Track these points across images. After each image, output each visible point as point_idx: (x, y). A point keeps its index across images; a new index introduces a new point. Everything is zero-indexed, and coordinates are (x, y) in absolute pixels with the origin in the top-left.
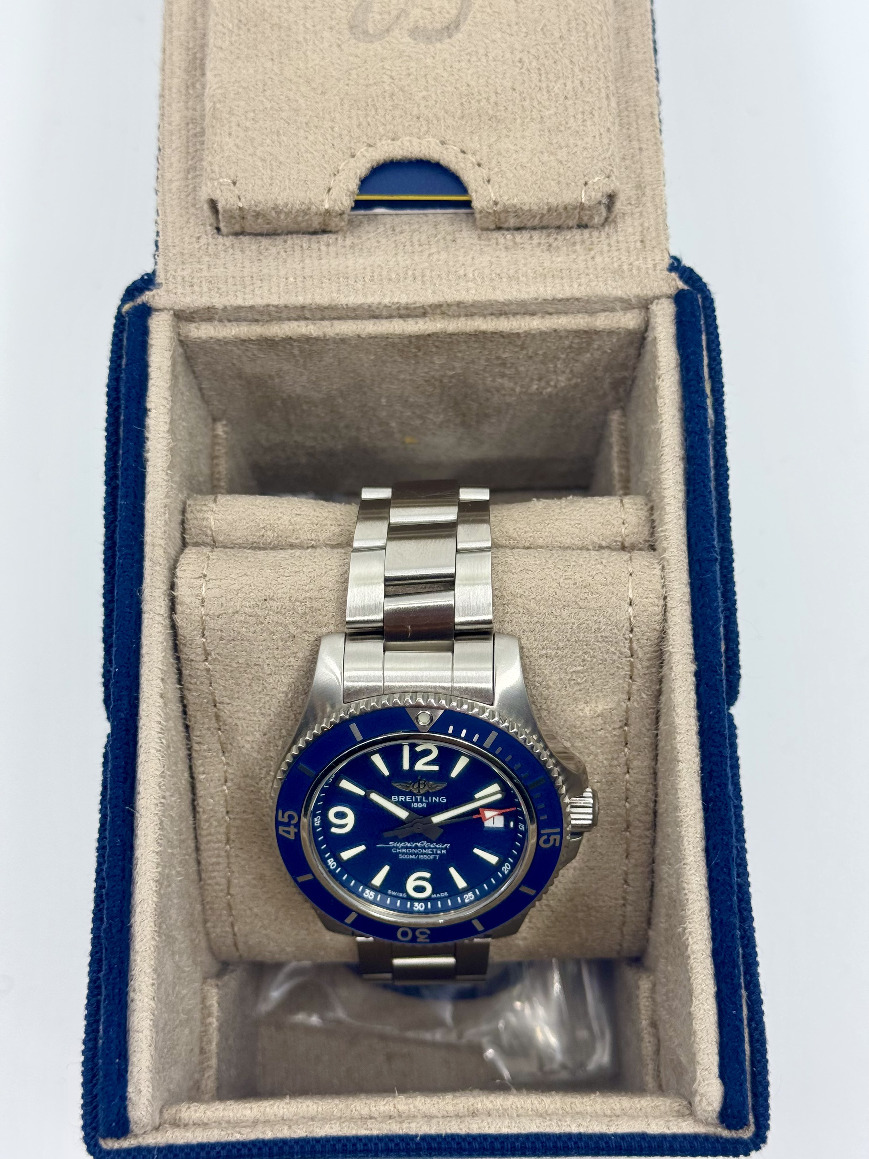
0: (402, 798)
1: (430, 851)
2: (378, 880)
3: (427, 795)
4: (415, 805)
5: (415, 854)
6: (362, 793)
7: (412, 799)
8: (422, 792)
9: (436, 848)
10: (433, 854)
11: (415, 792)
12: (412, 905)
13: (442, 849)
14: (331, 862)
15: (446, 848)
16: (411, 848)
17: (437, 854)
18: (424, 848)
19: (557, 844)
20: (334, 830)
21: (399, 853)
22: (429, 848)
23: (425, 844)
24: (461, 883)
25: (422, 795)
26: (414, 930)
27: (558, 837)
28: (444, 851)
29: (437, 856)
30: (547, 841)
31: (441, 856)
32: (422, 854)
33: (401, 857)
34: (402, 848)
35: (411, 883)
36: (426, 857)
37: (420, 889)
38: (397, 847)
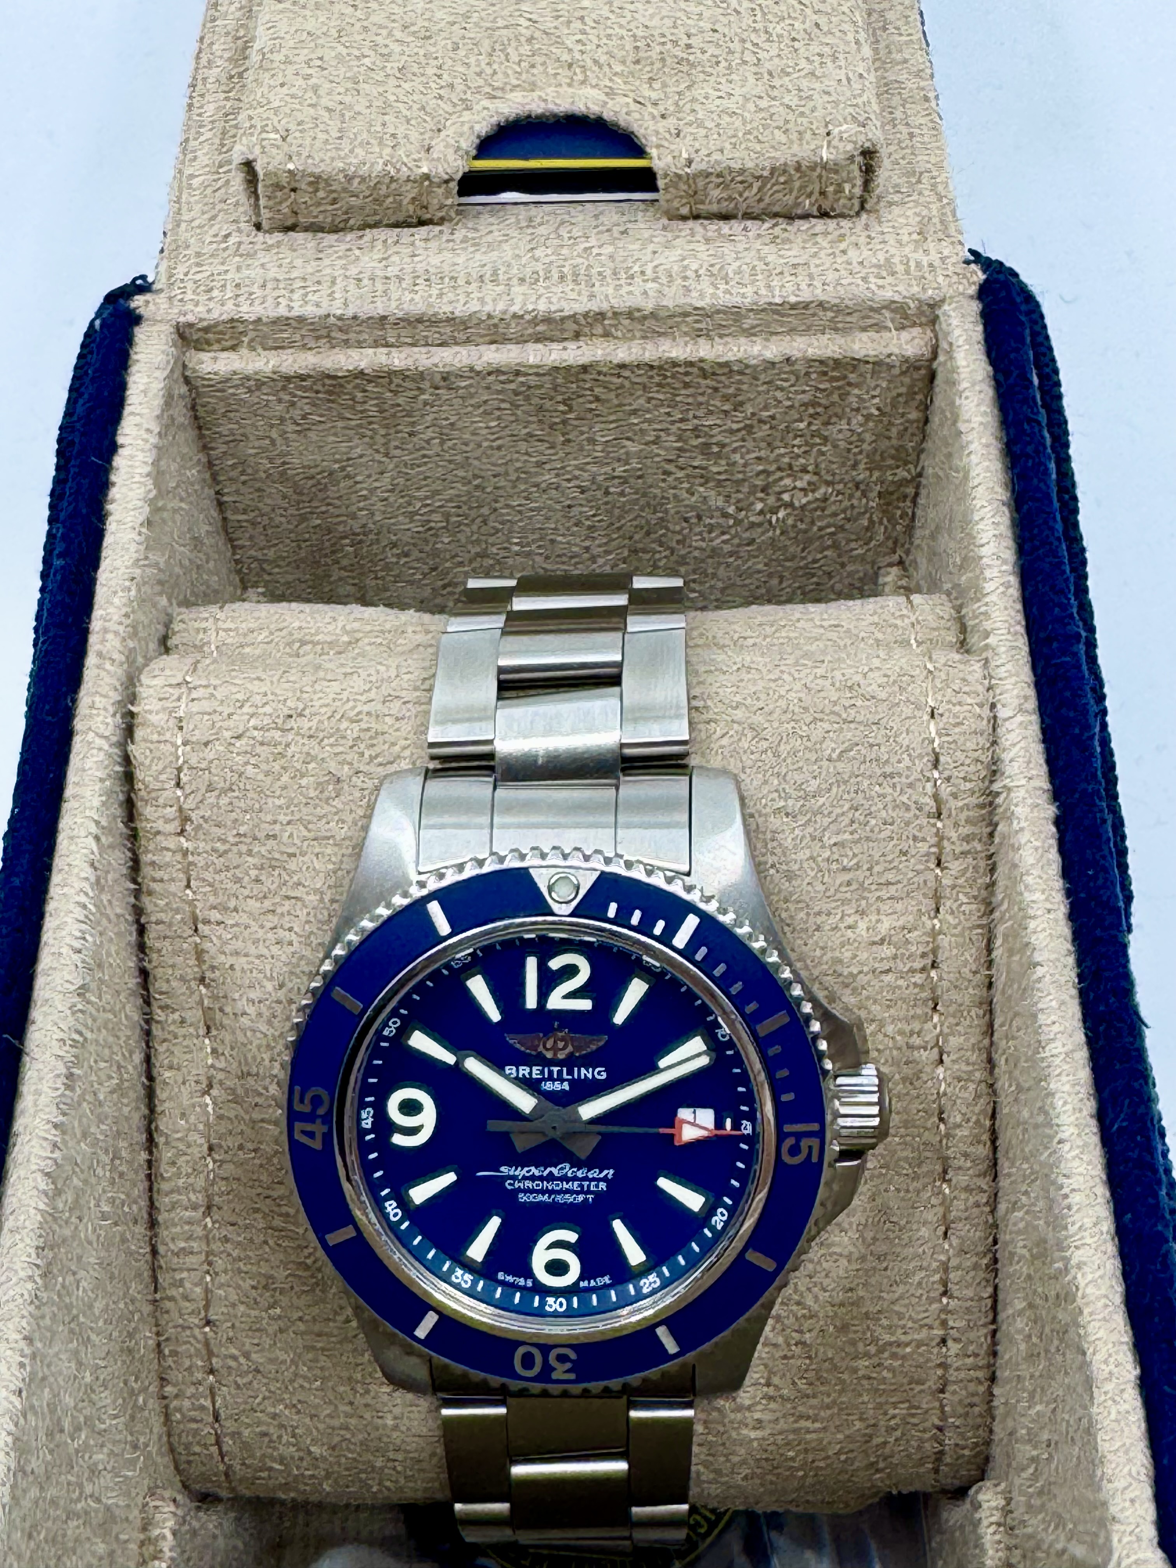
0: (524, 1071)
2: (478, 1250)
3: (570, 1063)
4: (548, 1086)
6: (449, 1058)
7: (542, 1072)
8: (561, 1056)
9: (585, 1179)
10: (582, 1192)
11: (549, 1055)
12: (543, 1303)
14: (391, 1207)
15: (605, 1179)
16: (541, 1178)
18: (565, 1179)
19: (815, 1159)
20: (398, 1139)
21: (519, 1190)
23: (568, 1170)
24: (635, 1254)
25: (560, 1063)
26: (545, 1349)
27: (815, 1142)
30: (794, 1151)
33: (523, 1198)
34: (525, 1178)
35: (540, 1256)
38: (514, 1178)
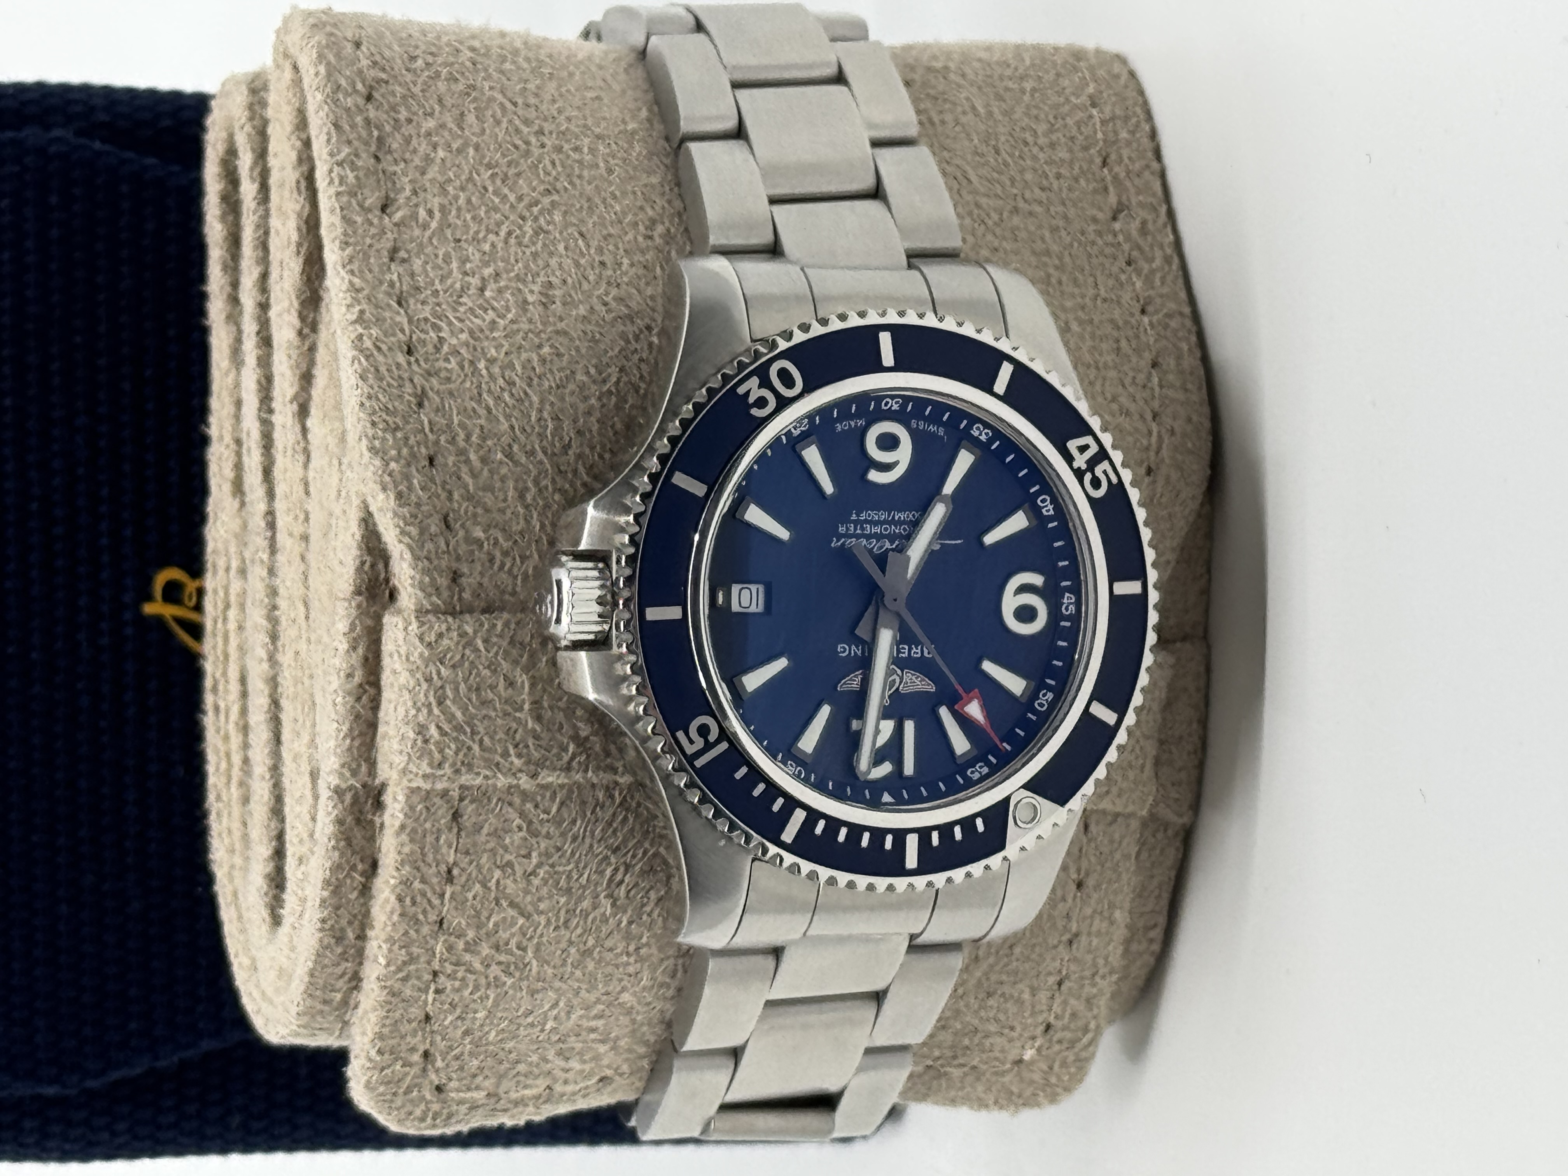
1: (868, 530)
5: (893, 522)
13: (847, 536)
17: (856, 523)
22: (868, 537)
28: (842, 529)
29: (854, 517)
31: (847, 521)
32: (882, 523)
36: (874, 515)
37: (889, 442)
